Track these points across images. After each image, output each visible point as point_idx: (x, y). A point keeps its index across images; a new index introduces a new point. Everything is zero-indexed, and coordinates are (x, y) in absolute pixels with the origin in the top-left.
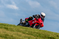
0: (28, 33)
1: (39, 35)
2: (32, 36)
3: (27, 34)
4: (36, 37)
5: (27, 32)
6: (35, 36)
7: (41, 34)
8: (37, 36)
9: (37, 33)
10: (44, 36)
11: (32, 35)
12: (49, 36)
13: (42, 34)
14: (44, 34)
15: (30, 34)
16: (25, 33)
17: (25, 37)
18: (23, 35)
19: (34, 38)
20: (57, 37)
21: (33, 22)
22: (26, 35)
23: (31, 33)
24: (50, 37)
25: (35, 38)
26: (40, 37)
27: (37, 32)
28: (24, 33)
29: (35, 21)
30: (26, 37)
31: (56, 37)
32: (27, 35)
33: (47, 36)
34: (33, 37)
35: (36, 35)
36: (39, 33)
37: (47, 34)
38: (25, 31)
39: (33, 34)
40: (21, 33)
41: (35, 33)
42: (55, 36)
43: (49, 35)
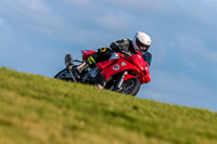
0: (36, 94)
1: (74, 103)
2: (50, 106)
3: (34, 97)
4: (64, 109)
5: (32, 92)
6: (59, 107)
7: (79, 100)
9: (66, 96)
10: (89, 105)
11: (50, 101)
12: (107, 106)
14: (90, 99)
15: (44, 98)
16: (28, 94)
17: (26, 108)
18: (21, 100)
20: (135, 111)
21: (116, 68)
23: (45, 95)
24: (111, 109)
25: (60, 112)
26: (79, 109)
27: (65, 90)
28: (23, 95)
29: (123, 64)
31: (129, 112)
32: (33, 101)
33: (100, 108)
34: (55, 108)
35: (62, 101)
36: (73, 95)
39: (51, 97)
40: (11, 95)
41: (60, 94)
42: (125, 106)
43: (105, 102)
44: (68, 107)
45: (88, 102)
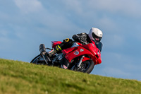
0: (14, 74)
1: (41, 79)
2: (24, 82)
3: (13, 76)
4: (34, 83)
5: (12, 73)
6: (31, 82)
7: (45, 77)
8: (35, 80)
9: (36, 74)
10: (52, 80)
11: (24, 78)
12: (65, 80)
13: (47, 76)
14: (53, 76)
15: (20, 76)
16: (8, 74)
17: (7, 84)
18: (3, 78)
19: (28, 86)
22: (9, 79)
23: (21, 74)
24: (67, 82)
25: (30, 85)
26: (44, 83)
27: (35, 70)
28: (5, 75)
29: (82, 50)
30: (10, 85)
31: (80, 84)
32: (12, 79)
33: (59, 82)
34: (27, 83)
35: (33, 78)
36: (41, 73)
37: (59, 77)
38: (6, 69)
41: (32, 73)
42: (77, 79)
44: (37, 82)
45: (51, 78)
